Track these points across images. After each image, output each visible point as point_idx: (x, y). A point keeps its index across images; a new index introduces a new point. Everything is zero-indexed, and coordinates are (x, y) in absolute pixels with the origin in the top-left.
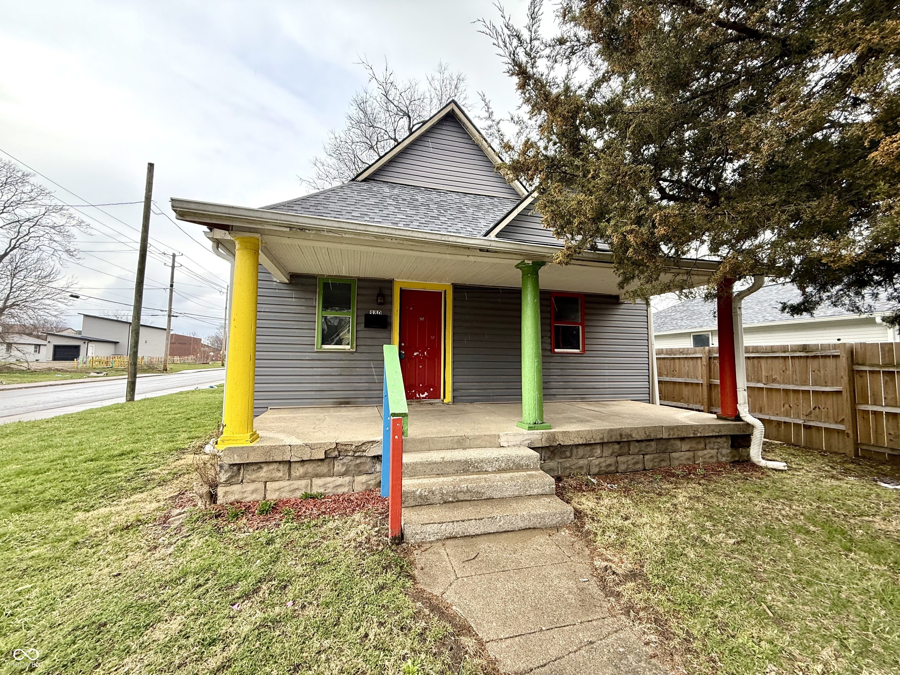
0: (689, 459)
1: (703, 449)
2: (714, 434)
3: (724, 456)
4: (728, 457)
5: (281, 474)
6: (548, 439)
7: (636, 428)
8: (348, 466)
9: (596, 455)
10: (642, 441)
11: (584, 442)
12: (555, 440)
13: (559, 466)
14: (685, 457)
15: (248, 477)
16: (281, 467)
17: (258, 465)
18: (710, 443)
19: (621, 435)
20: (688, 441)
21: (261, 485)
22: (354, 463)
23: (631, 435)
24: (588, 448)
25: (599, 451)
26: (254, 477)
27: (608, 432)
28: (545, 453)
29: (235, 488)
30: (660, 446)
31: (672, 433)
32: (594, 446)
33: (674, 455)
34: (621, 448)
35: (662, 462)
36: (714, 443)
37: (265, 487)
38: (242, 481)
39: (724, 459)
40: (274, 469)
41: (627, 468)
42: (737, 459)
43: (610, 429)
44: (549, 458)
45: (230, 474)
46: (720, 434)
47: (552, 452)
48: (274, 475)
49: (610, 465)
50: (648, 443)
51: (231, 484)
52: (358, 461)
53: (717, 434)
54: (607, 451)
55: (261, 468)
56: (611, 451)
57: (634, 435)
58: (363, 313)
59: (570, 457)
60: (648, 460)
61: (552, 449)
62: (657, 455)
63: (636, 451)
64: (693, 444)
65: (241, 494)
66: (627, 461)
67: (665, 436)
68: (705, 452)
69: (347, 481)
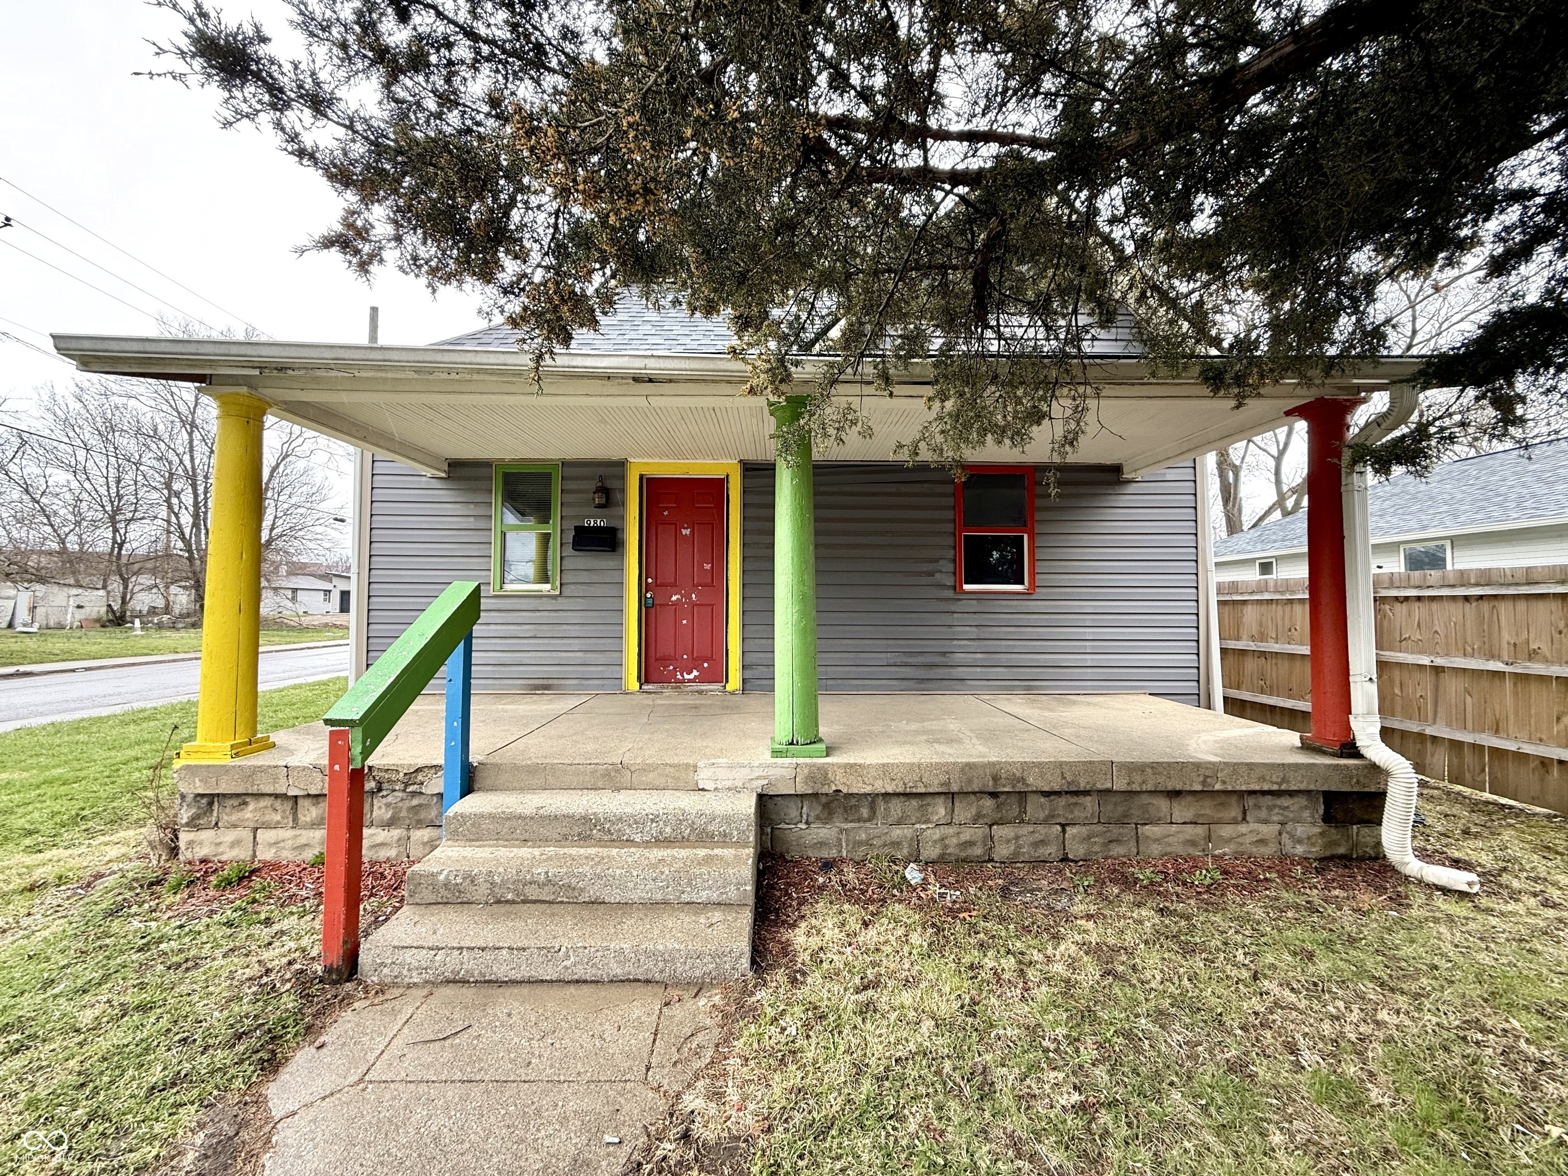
0: (1192, 843)
1: (1235, 822)
2: (1266, 787)
3: (1300, 841)
4: (1313, 845)
5: (278, 817)
6: (811, 778)
7: (1039, 765)
8: (397, 810)
9: (935, 818)
10: (1058, 793)
11: (900, 790)
12: (826, 781)
13: (844, 837)
14: (1181, 837)
15: (226, 818)
16: (278, 804)
17: (242, 799)
18: (1258, 807)
19: (996, 779)
20: (1190, 799)
21: (247, 835)
22: (407, 804)
23: (1023, 780)
24: (914, 803)
25: (942, 811)
26: (234, 818)
27: (962, 770)
28: (810, 807)
29: (206, 835)
30: (1110, 807)
31: (1138, 778)
32: (928, 800)
33: (1148, 830)
34: (998, 807)
35: (1112, 846)
36: (1270, 808)
37: (255, 838)
38: (216, 824)
39: (1300, 850)
40: (266, 807)
41: (1016, 854)
42: (1341, 850)
43: (968, 764)
44: (818, 818)
45: (194, 811)
46: (1284, 787)
47: (826, 806)
48: (267, 818)
49: (971, 844)
50: (1074, 800)
51: (199, 828)
52: (415, 802)
53: (1275, 787)
54: (964, 811)
55: (245, 803)
56: (974, 811)
57: (1030, 780)
58: (571, 525)
59: (869, 820)
60: (1074, 837)
61: (824, 800)
62: (1100, 828)
63: (1042, 816)
64: (1207, 808)
65: (213, 847)
66: (1017, 838)
67: (1120, 784)
68: (1243, 828)
69: (396, 838)
